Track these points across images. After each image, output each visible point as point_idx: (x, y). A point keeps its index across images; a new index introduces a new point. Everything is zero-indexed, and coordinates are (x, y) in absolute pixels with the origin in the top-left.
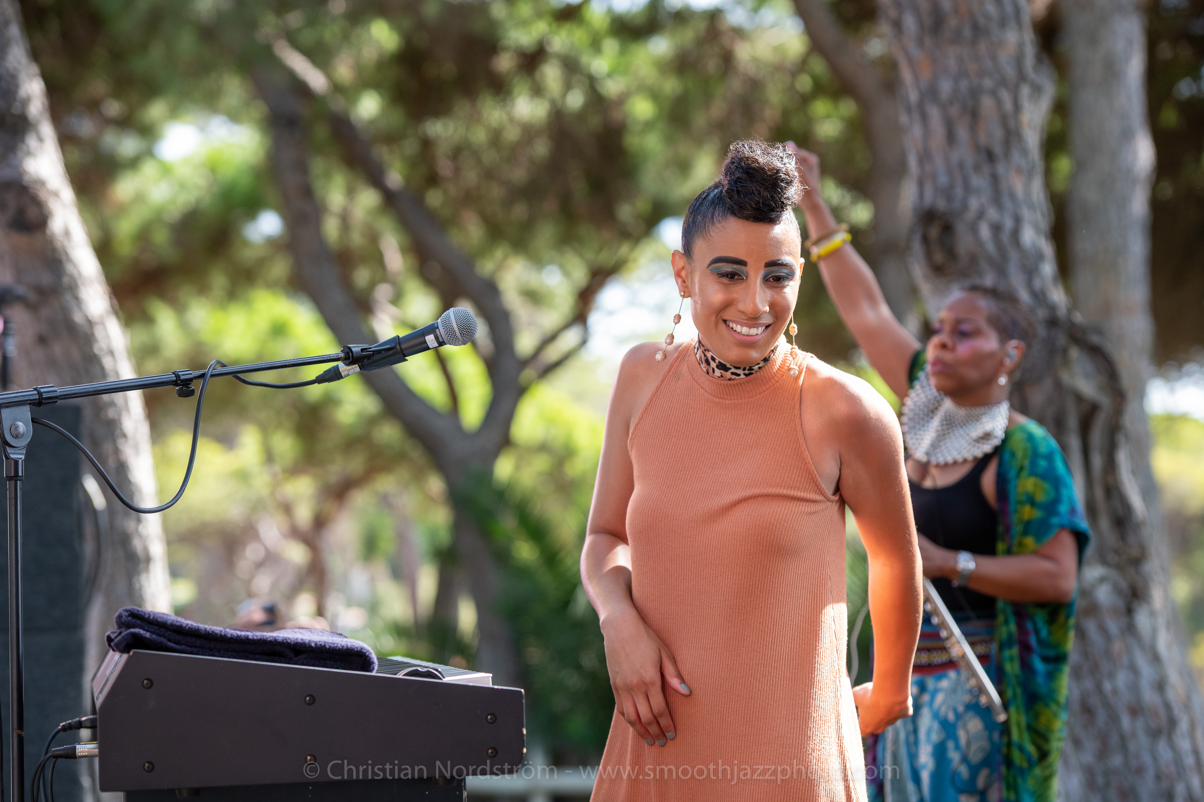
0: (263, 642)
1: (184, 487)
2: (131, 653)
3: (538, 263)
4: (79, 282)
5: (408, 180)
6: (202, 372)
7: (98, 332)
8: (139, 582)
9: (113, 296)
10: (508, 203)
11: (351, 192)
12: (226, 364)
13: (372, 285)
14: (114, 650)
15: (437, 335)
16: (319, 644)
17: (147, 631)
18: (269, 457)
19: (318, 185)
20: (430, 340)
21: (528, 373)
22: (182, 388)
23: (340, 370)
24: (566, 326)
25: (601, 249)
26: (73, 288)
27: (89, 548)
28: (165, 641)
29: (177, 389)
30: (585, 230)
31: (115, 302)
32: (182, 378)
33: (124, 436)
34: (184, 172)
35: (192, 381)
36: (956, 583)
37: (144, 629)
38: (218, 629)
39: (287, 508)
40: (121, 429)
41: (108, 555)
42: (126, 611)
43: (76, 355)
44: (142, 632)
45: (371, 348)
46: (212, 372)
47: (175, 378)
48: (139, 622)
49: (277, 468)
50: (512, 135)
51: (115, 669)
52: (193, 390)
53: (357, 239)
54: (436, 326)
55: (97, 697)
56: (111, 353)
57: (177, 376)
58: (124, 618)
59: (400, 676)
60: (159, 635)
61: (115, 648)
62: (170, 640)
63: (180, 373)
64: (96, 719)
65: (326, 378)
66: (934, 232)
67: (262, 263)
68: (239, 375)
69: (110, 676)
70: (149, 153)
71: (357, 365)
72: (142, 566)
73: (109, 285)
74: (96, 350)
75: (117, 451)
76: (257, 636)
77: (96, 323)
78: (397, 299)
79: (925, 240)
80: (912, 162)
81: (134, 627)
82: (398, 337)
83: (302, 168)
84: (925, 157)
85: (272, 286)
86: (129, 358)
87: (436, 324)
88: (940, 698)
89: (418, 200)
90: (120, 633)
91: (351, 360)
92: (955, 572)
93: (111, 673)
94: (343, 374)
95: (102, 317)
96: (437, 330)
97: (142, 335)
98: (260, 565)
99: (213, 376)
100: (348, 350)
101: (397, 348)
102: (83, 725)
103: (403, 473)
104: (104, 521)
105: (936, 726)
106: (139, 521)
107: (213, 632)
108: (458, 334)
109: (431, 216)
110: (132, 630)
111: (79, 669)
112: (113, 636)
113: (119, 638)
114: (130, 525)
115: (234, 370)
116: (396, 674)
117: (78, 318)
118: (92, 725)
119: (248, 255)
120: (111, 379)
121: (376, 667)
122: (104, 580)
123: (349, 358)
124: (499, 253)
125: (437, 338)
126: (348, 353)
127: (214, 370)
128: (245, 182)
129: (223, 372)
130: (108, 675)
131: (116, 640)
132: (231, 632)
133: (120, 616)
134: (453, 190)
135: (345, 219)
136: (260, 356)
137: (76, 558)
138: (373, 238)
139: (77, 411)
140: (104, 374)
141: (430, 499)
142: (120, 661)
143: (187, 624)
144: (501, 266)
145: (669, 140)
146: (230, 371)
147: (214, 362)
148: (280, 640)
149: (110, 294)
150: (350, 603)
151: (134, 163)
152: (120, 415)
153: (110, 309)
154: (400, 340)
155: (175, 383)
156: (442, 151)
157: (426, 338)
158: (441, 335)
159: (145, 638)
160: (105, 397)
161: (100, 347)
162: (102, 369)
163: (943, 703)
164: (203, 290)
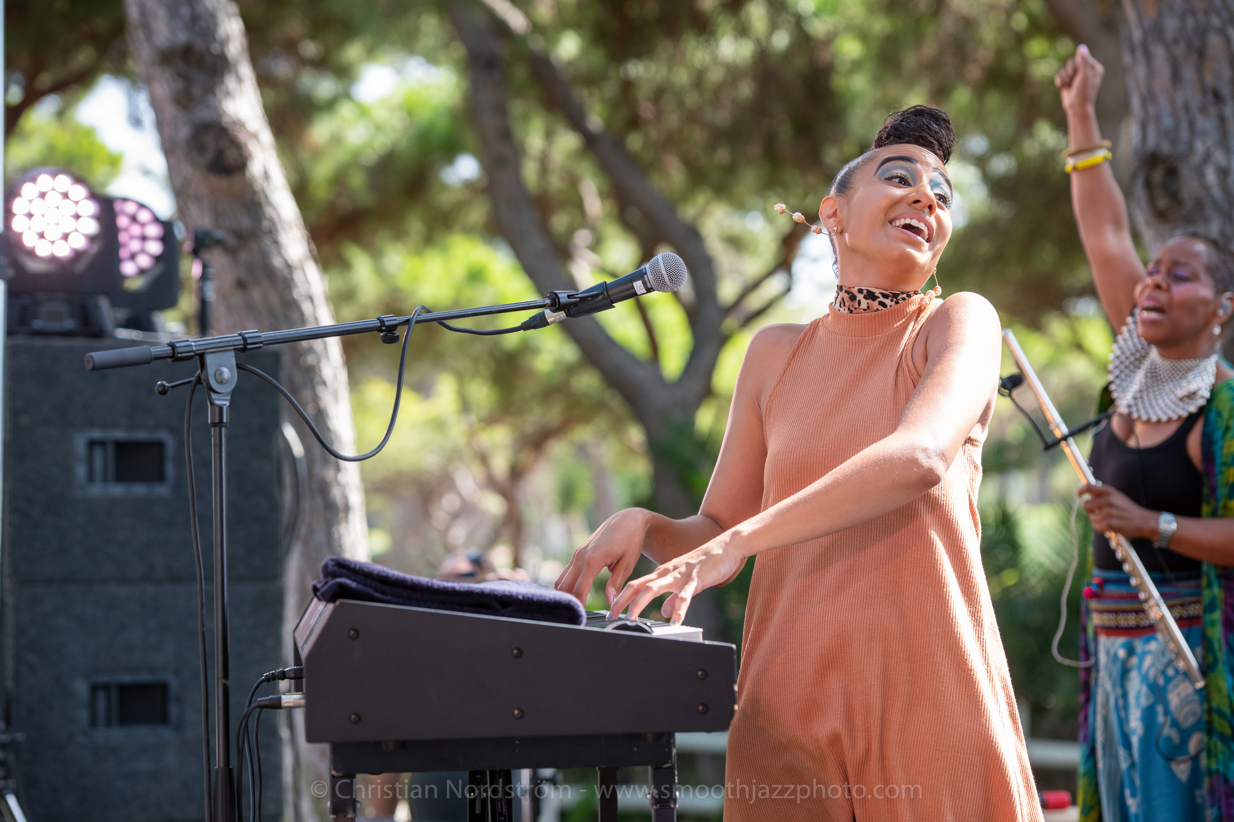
0: (469, 594)
1: (388, 436)
2: (338, 603)
3: (741, 207)
4: (279, 226)
5: (608, 122)
6: (407, 318)
7: (298, 277)
8: (338, 531)
9: (311, 241)
10: (711, 146)
11: (549, 135)
12: (431, 310)
13: (571, 231)
14: (319, 600)
15: (645, 281)
16: (526, 596)
17: (354, 580)
18: (465, 406)
19: (517, 129)
20: (638, 286)
21: (730, 322)
22: (386, 334)
23: (546, 316)
24: (769, 274)
25: (806, 194)
26: (272, 232)
27: (288, 497)
28: (371, 591)
29: (382, 336)
30: (790, 175)
31: (314, 247)
32: (387, 323)
33: (324, 383)
34: (381, 114)
35: (397, 328)
36: (1156, 545)
37: (350, 579)
38: (424, 579)
39: (483, 459)
40: (321, 377)
41: (306, 504)
42: (332, 560)
43: (274, 300)
44: (348, 582)
45: (577, 294)
46: (416, 318)
47: (379, 324)
48: (345, 572)
49: (473, 418)
50: (715, 76)
51: (320, 619)
52: (398, 336)
53: (556, 182)
54: (644, 272)
55: (301, 648)
56: (311, 299)
57: (382, 322)
58: (330, 568)
59: (609, 629)
60: (365, 585)
61: (321, 598)
62: (376, 590)
63: (385, 319)
64: (301, 670)
65: (532, 325)
66: (1157, 176)
67: (460, 206)
68: (444, 321)
69: (314, 626)
70: (347, 95)
71: (563, 312)
72: (341, 515)
73: (307, 230)
74: (296, 294)
75: (316, 398)
76: (464, 588)
77: (295, 268)
78: (596, 245)
79: (1148, 184)
80: (1135, 103)
81: (340, 576)
82: (606, 283)
83: (501, 110)
84: (1149, 98)
85: (469, 231)
86: (328, 305)
87: (644, 270)
88: (1148, 661)
89: (619, 143)
90: (326, 583)
91: (557, 306)
92: (1156, 532)
93: (316, 623)
94: (549, 320)
95: (301, 262)
96: (645, 276)
97: (339, 282)
98: (455, 516)
99: (418, 322)
100: (554, 296)
101: (604, 294)
102: (287, 676)
103: (601, 423)
104: (303, 469)
105: (1144, 689)
106: (338, 469)
107: (419, 583)
108: (667, 280)
109: (632, 160)
110: (339, 580)
111: (278, 619)
112: (319, 586)
113: (325, 587)
114: (330, 474)
115: (439, 316)
116: (604, 628)
117: (277, 262)
118: (297, 677)
119: (445, 199)
120: (310, 326)
121: (584, 620)
122: (303, 531)
123: (556, 306)
124: (701, 199)
125: (644, 284)
126: (554, 299)
127: (419, 315)
128: (442, 124)
129: (428, 318)
130: (312, 625)
131: (323, 590)
132: (437, 583)
133: (326, 566)
134: (654, 134)
135: (544, 162)
136: (456, 302)
137: (275, 507)
138: (573, 182)
139: (277, 357)
140: (303, 320)
141: (630, 451)
142: (325, 611)
143: (393, 575)
144: (703, 212)
145: (877, 80)
146: (434, 317)
147: (419, 308)
148: (487, 591)
149: (308, 239)
150: (546, 556)
151: (330, 105)
152: (319, 361)
153: (308, 254)
154: (607, 286)
155: (379, 330)
156: (643, 93)
157: (634, 284)
158: (649, 281)
159: (351, 588)
160: (305, 343)
161: (298, 293)
162: (302, 314)
163: (1152, 665)
164: (399, 235)
